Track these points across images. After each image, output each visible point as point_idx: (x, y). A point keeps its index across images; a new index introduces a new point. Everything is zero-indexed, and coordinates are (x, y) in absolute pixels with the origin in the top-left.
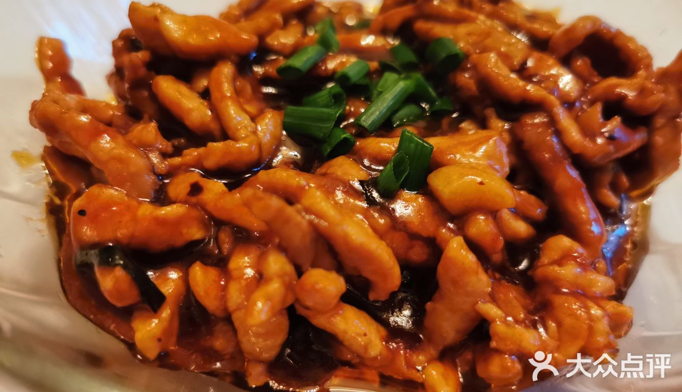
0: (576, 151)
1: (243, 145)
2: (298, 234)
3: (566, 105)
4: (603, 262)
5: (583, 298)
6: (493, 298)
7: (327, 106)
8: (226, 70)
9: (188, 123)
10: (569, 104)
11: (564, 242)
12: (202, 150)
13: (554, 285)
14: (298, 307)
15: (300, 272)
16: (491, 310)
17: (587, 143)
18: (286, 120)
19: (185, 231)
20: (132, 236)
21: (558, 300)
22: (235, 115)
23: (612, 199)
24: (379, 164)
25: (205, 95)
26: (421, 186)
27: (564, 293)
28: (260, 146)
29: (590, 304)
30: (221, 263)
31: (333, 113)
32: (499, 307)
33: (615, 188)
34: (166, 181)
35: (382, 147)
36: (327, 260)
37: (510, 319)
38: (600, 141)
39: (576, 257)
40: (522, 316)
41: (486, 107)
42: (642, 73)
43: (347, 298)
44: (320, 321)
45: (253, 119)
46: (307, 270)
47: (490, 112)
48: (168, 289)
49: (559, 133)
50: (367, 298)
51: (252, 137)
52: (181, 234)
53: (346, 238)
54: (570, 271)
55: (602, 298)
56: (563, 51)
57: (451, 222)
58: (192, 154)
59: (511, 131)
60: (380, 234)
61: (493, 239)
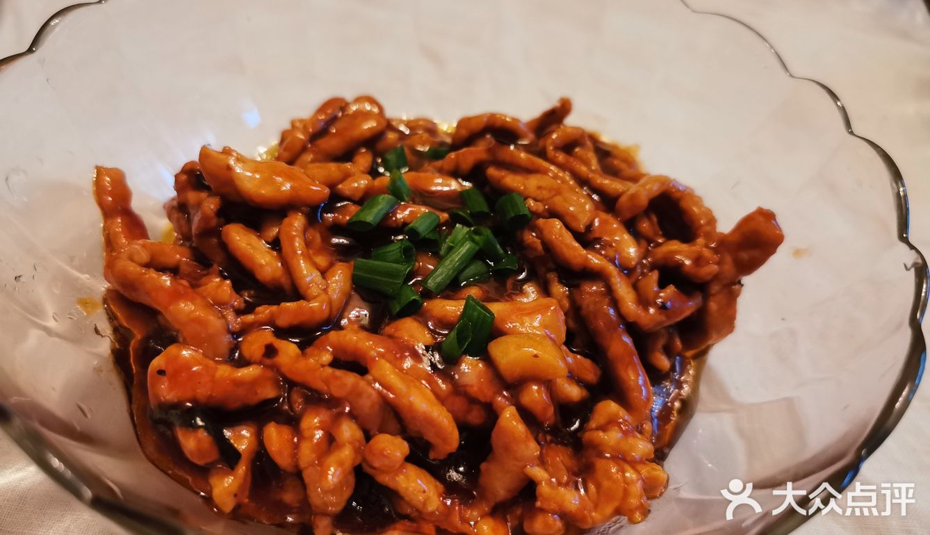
0: (631, 320)
1: (314, 304)
2: (368, 403)
3: (625, 272)
4: (650, 424)
5: (621, 462)
6: (542, 462)
7: (396, 262)
8: (297, 221)
9: (259, 277)
10: (627, 270)
11: (610, 407)
12: (274, 308)
13: (598, 450)
14: (364, 466)
15: (368, 437)
16: (538, 473)
17: (640, 312)
18: (355, 273)
19: (259, 391)
20: (210, 397)
21: (600, 464)
22: (306, 272)
23: (664, 362)
24: (444, 328)
25: (276, 244)
26: (481, 351)
27: (607, 457)
28: (330, 303)
29: (627, 467)
30: (292, 422)
31: (403, 269)
32: (546, 470)
33: (668, 351)
34: (240, 339)
35: (446, 310)
36: (393, 425)
37: (554, 480)
38: (652, 311)
39: (621, 423)
40: (565, 478)
41: (550, 270)
42: (701, 241)
43: (410, 459)
44: (385, 479)
45: (324, 273)
46: (375, 435)
47: (552, 276)
48: (242, 447)
49: (615, 303)
50: (428, 457)
51: (324, 296)
52: (256, 393)
53: (411, 407)
54: (612, 437)
55: (641, 462)
56: (628, 215)
57: (506, 391)
58: (264, 311)
59: (571, 298)
60: (441, 399)
61: (544, 408)
